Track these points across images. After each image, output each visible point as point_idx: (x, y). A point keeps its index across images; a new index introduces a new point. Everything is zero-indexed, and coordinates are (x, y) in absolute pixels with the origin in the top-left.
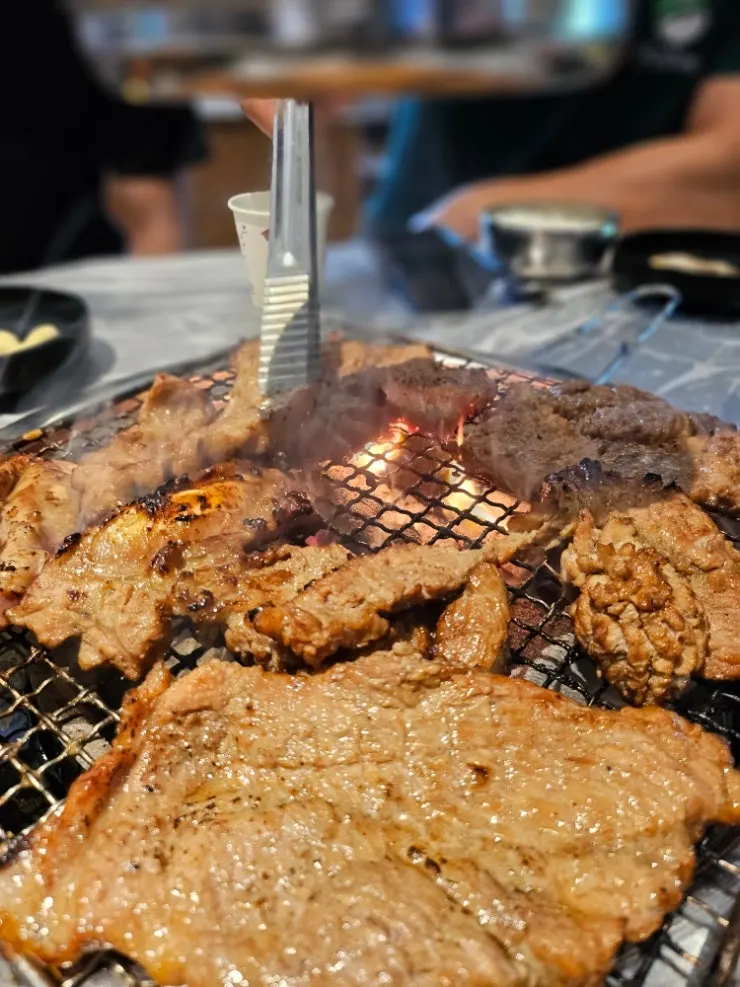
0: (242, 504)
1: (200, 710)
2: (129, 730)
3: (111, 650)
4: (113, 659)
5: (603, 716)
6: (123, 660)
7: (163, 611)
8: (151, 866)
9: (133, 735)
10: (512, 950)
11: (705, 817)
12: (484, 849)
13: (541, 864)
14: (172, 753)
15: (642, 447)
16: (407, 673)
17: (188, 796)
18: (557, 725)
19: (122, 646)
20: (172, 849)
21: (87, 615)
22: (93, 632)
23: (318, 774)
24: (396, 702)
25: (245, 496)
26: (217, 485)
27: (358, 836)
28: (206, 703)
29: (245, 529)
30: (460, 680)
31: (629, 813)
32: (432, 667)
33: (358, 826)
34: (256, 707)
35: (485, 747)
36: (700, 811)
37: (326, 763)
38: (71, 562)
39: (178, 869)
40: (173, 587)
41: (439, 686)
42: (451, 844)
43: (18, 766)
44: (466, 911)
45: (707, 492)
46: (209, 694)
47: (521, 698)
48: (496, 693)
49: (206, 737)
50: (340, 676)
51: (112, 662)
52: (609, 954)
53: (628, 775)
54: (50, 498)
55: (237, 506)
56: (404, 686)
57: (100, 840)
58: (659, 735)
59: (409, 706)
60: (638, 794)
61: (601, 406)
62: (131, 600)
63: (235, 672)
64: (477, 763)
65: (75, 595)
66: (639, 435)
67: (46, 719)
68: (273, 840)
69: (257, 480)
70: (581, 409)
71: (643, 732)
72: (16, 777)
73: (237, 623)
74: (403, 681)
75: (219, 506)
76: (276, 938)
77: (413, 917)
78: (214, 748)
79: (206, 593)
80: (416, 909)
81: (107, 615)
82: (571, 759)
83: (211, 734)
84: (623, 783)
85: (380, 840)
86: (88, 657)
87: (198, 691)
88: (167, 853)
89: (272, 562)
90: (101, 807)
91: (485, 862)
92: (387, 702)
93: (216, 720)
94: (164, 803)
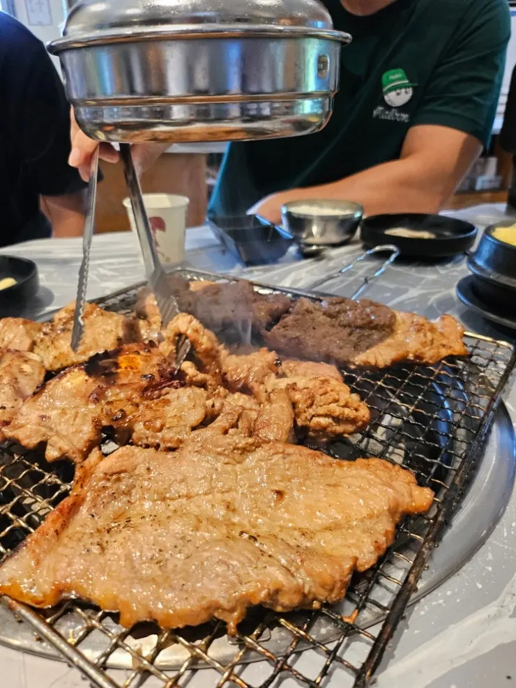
0: (140, 367)
1: (119, 473)
2: (80, 483)
3: (66, 448)
4: (67, 453)
5: (345, 463)
6: (73, 453)
7: (96, 423)
8: (95, 550)
9: (82, 487)
10: (295, 574)
11: (400, 510)
12: (281, 531)
13: (312, 535)
14: (105, 497)
15: (374, 331)
16: (236, 444)
17: (114, 519)
18: (321, 469)
19: (73, 444)
20: (107, 542)
21: (51, 429)
22: (55, 438)
23: (188, 501)
24: (231, 461)
25: (141, 363)
26: (125, 356)
27: (211, 527)
28: (124, 468)
29: (142, 380)
30: (266, 447)
31: (359, 507)
32: (250, 440)
33: (212, 524)
34: (152, 468)
35: (281, 481)
36: (397, 505)
37: (193, 494)
38: (40, 399)
39: (111, 552)
40: (102, 409)
41: (255, 450)
42: (263, 530)
43: (11, 515)
44: (270, 556)
45: (408, 353)
46: (125, 463)
47: (300, 456)
48: (286, 452)
49: (124, 487)
50: (199, 449)
51: (66, 455)
52: (347, 572)
53: (358, 489)
54: (21, 371)
55: (137, 368)
56: (235, 451)
57: (66, 540)
58: (376, 470)
59: (239, 463)
60: (363, 498)
61: (350, 310)
62: (77, 419)
63: (139, 451)
64: (277, 489)
65: (43, 417)
66: (371, 325)
67: (26, 491)
68: (164, 534)
69: (148, 354)
70: (339, 312)
71: (367, 469)
72: (10, 522)
73: (139, 427)
74: (235, 449)
75: (126, 368)
76: (168, 577)
77: (241, 559)
78: (128, 493)
79: (122, 410)
80: (244, 555)
81: (63, 428)
82: (327, 485)
83: (127, 486)
84: (356, 493)
85: (224, 530)
86: (52, 454)
87: (119, 461)
88: (105, 545)
89: (159, 397)
90: (65, 525)
91: (281, 536)
92: (226, 460)
93: (129, 478)
94: (101, 523)
